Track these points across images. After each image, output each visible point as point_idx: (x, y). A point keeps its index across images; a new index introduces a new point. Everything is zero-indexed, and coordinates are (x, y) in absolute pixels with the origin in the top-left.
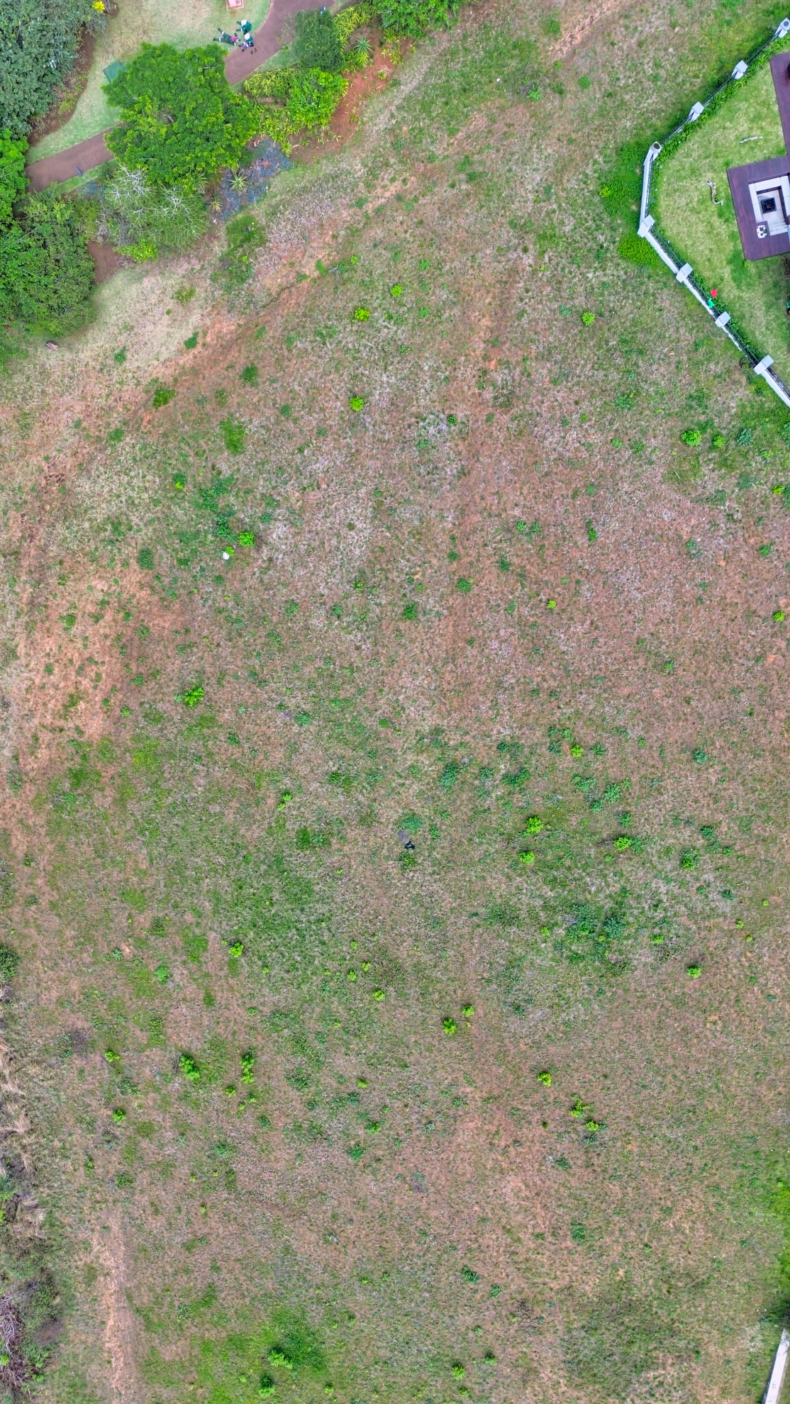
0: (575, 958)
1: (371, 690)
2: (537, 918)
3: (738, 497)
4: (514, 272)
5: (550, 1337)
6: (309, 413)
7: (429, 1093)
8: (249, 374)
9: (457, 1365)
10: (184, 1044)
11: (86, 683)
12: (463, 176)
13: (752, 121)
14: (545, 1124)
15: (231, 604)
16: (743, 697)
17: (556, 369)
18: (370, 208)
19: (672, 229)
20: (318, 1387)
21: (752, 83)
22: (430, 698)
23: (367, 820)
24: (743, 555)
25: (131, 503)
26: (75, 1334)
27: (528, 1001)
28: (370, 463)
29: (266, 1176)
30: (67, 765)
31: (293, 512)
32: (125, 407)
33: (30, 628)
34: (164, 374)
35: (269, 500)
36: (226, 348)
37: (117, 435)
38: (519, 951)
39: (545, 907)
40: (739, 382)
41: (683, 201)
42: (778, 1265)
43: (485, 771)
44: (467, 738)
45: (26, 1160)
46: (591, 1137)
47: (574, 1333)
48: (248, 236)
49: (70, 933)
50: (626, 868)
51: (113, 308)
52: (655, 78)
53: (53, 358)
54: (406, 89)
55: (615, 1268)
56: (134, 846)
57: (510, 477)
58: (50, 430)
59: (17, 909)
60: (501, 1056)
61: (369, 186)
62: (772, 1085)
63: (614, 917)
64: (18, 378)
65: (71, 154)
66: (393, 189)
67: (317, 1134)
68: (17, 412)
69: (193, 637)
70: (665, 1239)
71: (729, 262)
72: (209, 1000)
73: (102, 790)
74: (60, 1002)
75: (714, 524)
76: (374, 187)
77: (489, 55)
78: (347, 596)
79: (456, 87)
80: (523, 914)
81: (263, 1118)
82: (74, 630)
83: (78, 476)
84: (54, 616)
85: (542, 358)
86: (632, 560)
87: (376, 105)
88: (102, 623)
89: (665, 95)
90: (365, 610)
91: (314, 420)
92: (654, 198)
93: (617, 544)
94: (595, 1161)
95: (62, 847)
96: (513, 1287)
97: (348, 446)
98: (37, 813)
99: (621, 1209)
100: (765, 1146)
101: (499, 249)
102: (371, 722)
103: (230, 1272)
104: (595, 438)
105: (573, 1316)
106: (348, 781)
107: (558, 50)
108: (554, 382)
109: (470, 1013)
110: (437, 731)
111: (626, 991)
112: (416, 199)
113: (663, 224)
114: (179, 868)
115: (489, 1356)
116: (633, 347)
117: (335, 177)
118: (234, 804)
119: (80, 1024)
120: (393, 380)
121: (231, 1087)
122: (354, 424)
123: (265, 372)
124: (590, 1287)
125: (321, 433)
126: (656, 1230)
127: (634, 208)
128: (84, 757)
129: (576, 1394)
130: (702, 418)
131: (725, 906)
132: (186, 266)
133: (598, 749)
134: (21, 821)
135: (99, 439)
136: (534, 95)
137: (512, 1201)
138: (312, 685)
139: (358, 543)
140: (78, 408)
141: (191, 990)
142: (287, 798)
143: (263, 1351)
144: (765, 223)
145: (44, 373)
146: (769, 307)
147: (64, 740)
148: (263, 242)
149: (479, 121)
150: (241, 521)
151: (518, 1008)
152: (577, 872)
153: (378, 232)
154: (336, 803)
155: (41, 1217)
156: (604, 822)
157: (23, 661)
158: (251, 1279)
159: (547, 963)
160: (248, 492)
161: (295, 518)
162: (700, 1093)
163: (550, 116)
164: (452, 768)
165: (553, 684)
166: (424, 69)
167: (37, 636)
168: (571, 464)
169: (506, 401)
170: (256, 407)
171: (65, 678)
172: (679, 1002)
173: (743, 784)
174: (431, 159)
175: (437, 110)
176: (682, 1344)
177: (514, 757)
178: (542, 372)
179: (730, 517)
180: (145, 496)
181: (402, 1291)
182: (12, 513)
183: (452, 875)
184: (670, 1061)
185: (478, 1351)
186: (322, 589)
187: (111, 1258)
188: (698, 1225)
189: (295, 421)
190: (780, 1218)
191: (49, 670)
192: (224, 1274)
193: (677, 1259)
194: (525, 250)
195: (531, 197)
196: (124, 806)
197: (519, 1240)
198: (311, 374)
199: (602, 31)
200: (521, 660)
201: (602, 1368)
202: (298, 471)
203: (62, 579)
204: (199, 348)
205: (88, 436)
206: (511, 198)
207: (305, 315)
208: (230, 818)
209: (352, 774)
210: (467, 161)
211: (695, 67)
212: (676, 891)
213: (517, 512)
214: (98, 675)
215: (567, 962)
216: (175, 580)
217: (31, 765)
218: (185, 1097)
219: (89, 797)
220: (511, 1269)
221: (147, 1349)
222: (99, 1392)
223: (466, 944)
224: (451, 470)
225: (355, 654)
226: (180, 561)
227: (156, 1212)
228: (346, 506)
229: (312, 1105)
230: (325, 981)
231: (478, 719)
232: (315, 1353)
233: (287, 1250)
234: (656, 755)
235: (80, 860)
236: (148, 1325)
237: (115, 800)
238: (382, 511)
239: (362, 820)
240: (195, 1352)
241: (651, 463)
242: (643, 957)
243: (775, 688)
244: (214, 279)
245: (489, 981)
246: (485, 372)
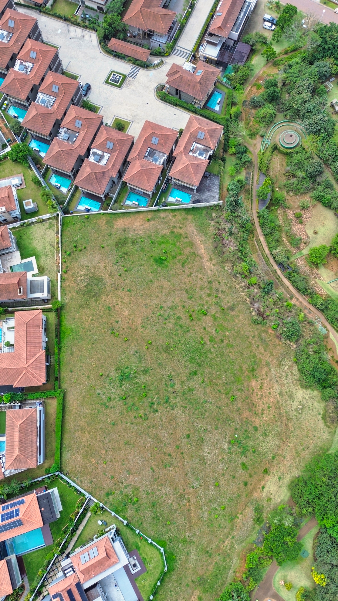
0: (127, 368)
1: (191, 413)
2: (138, 374)
3: (122, 488)
5: (109, 284)
7: (150, 326)
8: (246, 484)
9: (126, 271)
10: (207, 317)
12: (210, 552)
13: (145, 586)
14: (123, 329)
15: (231, 424)
16: (107, 441)
17: (172, 508)
18: (230, 537)
19: (156, 552)
20: (154, 255)
21: (147, 596)
22: (177, 417)
23: (182, 383)
24: (117, 475)
25: (264, 442)
26: (210, 245)
27: (134, 355)
28: (209, 470)
29: (179, 295)
30: (257, 372)
31: (224, 452)
32: (274, 466)
33: (278, 402)
34: (267, 478)
35: (231, 453)
36: (254, 489)
37: (273, 458)
38: (140, 365)
39: (137, 377)
40: (129, 517)
41: (155, 559)
42: (66, 317)
43: (159, 404)
44: (165, 410)
45: (234, 279)
46: (112, 330)
47: (104, 287)
48: (258, 520)
49: (242, 333)
50: (122, 392)
51: (286, 491)
52: (171, 591)
53: (296, 473)
54: (231, 571)
55: (99, 304)
56: (234, 358)
57: (175, 477)
58: (291, 454)
59: (256, 334)
60: (137, 340)
61: (232, 543)
62: (78, 355)
63: (121, 380)
64: (303, 465)
65: (310, 528)
66: (226, 544)
67: (171, 308)
68: (300, 456)
69: (238, 413)
70: (91, 314)
71: (140, 547)
72: (205, 329)
73: (246, 369)
74: (239, 316)
76: (231, 543)
77: (213, 587)
78: (204, 435)
79: (219, 576)
80: (141, 374)
81: (184, 307)
82: (267, 405)
83: (279, 444)
84: (273, 407)
85: (177, 509)
86: (141, 466)
87: (237, 565)
88: (261, 409)
89: (167, 587)
90: (199, 433)
91: (227, 477)
92: (163, 559)
93: (146, 468)
94: (110, 325)
95: (251, 352)
96: (119, 292)
97: (216, 473)
98: (260, 358)
99: (102, 317)
100: (76, 341)
101: (195, 535)
102: (189, 406)
103: (180, 272)
104: (158, 493)
105: (105, 290)
106: (190, 390)
107: (197, 593)
108: (172, 504)
109: (146, 347)
110: (173, 409)
111: (114, 365)
112: (219, 542)
113: (158, 552)
114: (222, 356)
115: (120, 275)
116: (156, 519)
117: (241, 542)
118: (214, 376)
119: (232, 313)
120: (210, 493)
121: (193, 311)
123: (242, 486)
124: (103, 297)
125: (223, 474)
126: (93, 315)
129: (100, 274)
130: (135, 506)
131: (98, 391)
132: (271, 508)
133: (136, 418)
134: (263, 355)
135: (278, 455)
136: (199, 579)
137: (125, 309)
138: (206, 411)
139: (206, 449)
140: (286, 462)
141: (210, 330)
142: (202, 381)
143: (168, 258)
144: (134, 560)
145: (297, 468)
146: (128, 539)
147: (260, 377)
148: (254, 520)
149: (210, 568)
150: (236, 446)
151: (136, 352)
152: (132, 387)
153: (226, 531)
154: (191, 384)
155: (226, 268)
156: (129, 400)
157: (277, 393)
158: (175, 272)
159: (133, 365)
160: (237, 453)
161: (223, 451)
162: (92, 348)
163: (193, 574)
164: (167, 402)
165: (150, 430)
166: (228, 578)
167: (276, 401)
168: (162, 485)
169: (182, 496)
170: (241, 476)
171: (265, 393)
172: (102, 366)
173: (102, 421)
174: (219, 555)
175: (222, 568)
176: (81, 292)
177: (154, 409)
178: (175, 506)
179: (122, 483)
180: (261, 445)
181: (142, 282)
182: (293, 430)
183: (159, 377)
184: (101, 353)
185: (123, 275)
186: (211, 435)
187: (208, 265)
188: (84, 319)
189: (231, 475)
190: (68, 327)
191: (270, 393)
192: (182, 271)
193: (87, 310)
194: (189, 536)
195: (191, 551)
196: (240, 366)
197: (121, 302)
198: (230, 489)
200: (159, 433)
201: (95, 282)
202: (226, 463)
203: (274, 417)
204: (261, 487)
205: (281, 455)
206: (196, 549)
207: (237, 503)
208: (214, 372)
209: (189, 392)
210: (210, 556)
211: (162, 597)
212: (110, 391)
213: (171, 469)
214: (257, 396)
215: (129, 366)
216: (247, 426)
217: (266, 369)
218: (203, 305)
219: (249, 366)
220: (121, 295)
221: (193, 248)
222: (201, 234)
223: (152, 362)
224: (189, 475)
225: (198, 422)
226: (247, 431)
227: (201, 278)
228: (212, 458)
229: (174, 314)
230: (180, 342)
232: (157, 262)
233: (170, 281)
234: (123, 421)
235: (246, 350)
236: (194, 253)
237: (242, 367)
238: (202, 459)
239: (183, 382)
240: (182, 252)
241: (144, 491)
242: (113, 374)
243: (101, 445)
244: (263, 506)
245: (144, 356)
246: (189, 502)
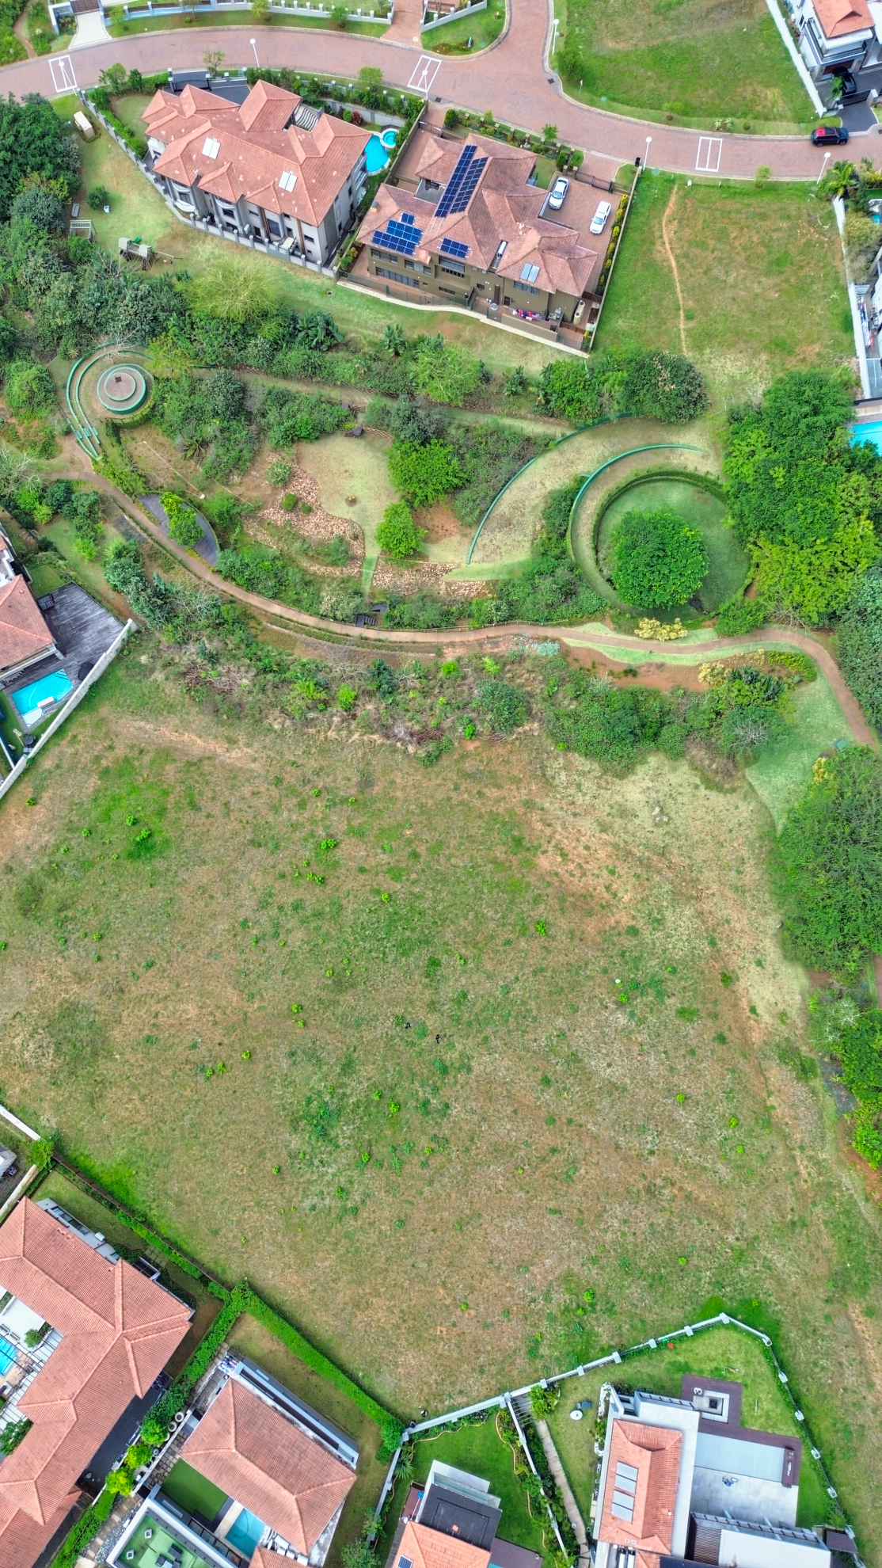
0: (309, 1101)
1: (506, 1037)
2: (340, 1087)
3: (544, 1310)
4: (727, 1227)
5: (96, 999)
6: (685, 1067)
7: (262, 982)
8: (722, 1039)
9: (101, 937)
10: (342, 845)
11: (571, 867)
12: (796, 1218)
13: (767, 1412)
14: (220, 1044)
15: (588, 973)
16: (425, 1265)
17: (659, 1229)
18: (797, 1153)
19: (718, 1336)
20: (119, 850)
21: (790, 1422)
22: (490, 1073)
23: (432, 1006)
24: (508, 1299)
25: (669, 936)
26: (198, 718)
27: (294, 1063)
28: (643, 1092)
29: (250, 865)
30: (527, 838)
32: (728, 954)
33: (616, 846)
34: (741, 986)
35: (642, 1021)
36: (742, 1031)
37: (713, 943)
38: (325, 1068)
39: (344, 1094)
40: (612, 1339)
41: (732, 1348)
42: (87, 1153)
43: (436, 1090)
44: (459, 1087)
45: (312, 731)
46: (203, 1070)
47: (93, 1015)
48: (805, 1071)
49: (430, 802)
50: (350, 1153)
51: (790, 970)
52: (815, 1364)
53: (772, 923)
54: (862, 1204)
55: (122, 1054)
56: (466, 859)
57: (605, 1175)
58: (730, 903)
59: (455, 777)
60: (268, 1034)
61: (811, 1157)
62: (193, 1191)
63: (324, 1134)
64: (767, 897)
66: (804, 1172)
67: (263, 905)
68: (747, 888)
69: (576, 942)
70: (127, 1090)
71: (686, 1363)
72: (362, 870)
73: (506, 853)
74: (393, 782)
75: (533, 1289)
76: (809, 1161)
77: (866, 1266)
78: (569, 1046)
79: (853, 1237)
80: (345, 1080)
81: (283, 876)
82: (605, 871)
83: (696, 910)
84: (618, 863)
85: (669, 1222)
86: (529, 1230)
87: (858, 1182)
88: (604, 890)
89: (803, 1366)
90: (557, 1054)
91: (681, 1066)
92: (742, 1331)
93: (542, 1225)
94: (188, 1067)
95: (481, 817)
96: (133, 988)
97: (658, 1083)
98: (506, 809)
99: (154, 1070)
100: (159, 1172)
101: (744, 1224)
102: (489, 1030)
103: (203, 824)
104: (609, 1237)
105: (103, 1018)
106: (459, 1003)
107: (855, 1311)
108: (652, 1225)
109: (300, 1024)
110: (470, 1070)
111: (280, 1124)
112: (792, 1184)
113: (722, 1330)
114: (444, 881)
115: (99, 959)
116: (656, 1282)
117: (823, 1138)
118: (470, 929)
119: (376, 788)
120: (688, 1126)
121: (308, 864)
122: (670, 1092)
123: (720, 1050)
124: (116, 1034)
125: (672, 1069)
126: (134, 1087)
127: (740, 1317)
128: (528, 849)
129: (58, 1001)
130: (598, 1308)
131: (307, 1204)
132: (800, 1025)
133: (424, 1165)
134: (504, 798)
135: (714, 931)
136: (831, 1283)
137: (182, 1007)
138: (524, 1003)
139: (599, 1066)
140: (737, 925)
141: (372, 862)
142: (462, 962)
143: (152, 826)
144: (702, 1396)
145: (764, 914)
146: (651, 1377)
147: (542, 841)
148: (798, 1079)
149: (827, 1242)
150: (636, 998)
151: (293, 1055)
152: (358, 1122)
153: (780, 1152)
154: (448, 990)
155: (276, 726)
156: (381, 1150)
157: (597, 835)
158: (195, 835)
159: (312, 1083)
160: (652, 1009)
161: (626, 1032)
162: (205, 1145)
163: (815, 1288)
164: (445, 1071)
165: (473, 1153)
166: (870, 1222)
167: (609, 849)
168: (599, 1216)
169: (651, 1190)
170: (700, 1035)
171: (579, 856)
172: (262, 1154)
173: (374, 1245)
174: (814, 1204)
175: (842, 1218)
176: (61, 1076)
177: (438, 1111)
178: (660, 1220)
179: (534, 1301)
180: (670, 946)
181: (155, 921)
182: (688, 861)
183: (382, 1045)
184: (229, 1135)
185: (103, 953)
186: (578, 1032)
187: (236, 756)
188: (127, 1114)
189: (684, 1056)
190: (114, 1165)
191: (587, 848)
192: (204, 820)
193: (112, 1094)
194: (737, 1239)
195: (769, 1256)
196: (491, 862)
197: (159, 1002)
198: (708, 1077)
199: (857, 1344)
200: (494, 1139)
201: (66, 1023)
202: (654, 1046)
203: (638, 876)
204: (749, 1014)
205: (718, 925)
206: (772, 1243)
207: (745, 1087)
208: (463, 923)
209: (462, 1008)
210: (804, 1225)
211: (814, 1393)
212: (326, 1178)
213: (582, 1171)
214: (573, 876)
215: (309, 1094)
216: (614, 944)
217: (535, 817)
218: (312, 834)
219: (504, 844)
220: (144, 991)
221: (176, 757)
222: (161, 719)
223: (340, 1038)
224: (622, 1140)
225: (533, 1037)
226: (624, 952)
227: (253, 793)
228: (623, 1067)
229: (281, 908)
230: (348, 944)
231: (468, 1098)
232: (139, 856)
233: (204, 862)
234: (410, 1198)
235: (470, 824)
236: (190, 764)
237: (496, 858)
238: (612, 1088)
240: (165, 786)
241: (583, 1265)
242: (295, 1142)
243: (423, 1287)
244: (787, 1039)
245: (314, 1043)
246: (672, 1184)
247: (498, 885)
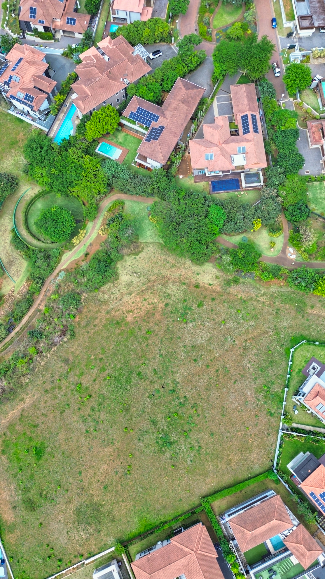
0: (157, 443)
1: (176, 364)
2: (159, 429)
3: (262, 404)
4: (267, 332)
5: (80, 499)
6: (215, 315)
7: (110, 436)
8: (213, 299)
9: (60, 486)
10: (82, 382)
11: (136, 311)
12: (276, 311)
14: (121, 463)
15: (171, 327)
16: (229, 434)
17: (257, 353)
18: (258, 299)
19: (296, 354)
20: (34, 462)
22: (183, 377)
23: (152, 383)
24: (253, 413)
25: (174, 295)
26: (6, 407)
27: (142, 440)
28: (215, 332)
29: (69, 418)
30: (118, 319)
31: (196, 325)
32: (190, 281)
33: (138, 294)
34: (201, 284)
35: (194, 319)
36: (214, 292)
37: (184, 284)
38: (150, 431)
39: (162, 429)
40: (281, 388)
41: (302, 353)
42: (129, 532)
43: (178, 398)
44: (181, 389)
45: (37, 369)
46: (126, 474)
47: (84, 504)
48: (236, 281)
50: (181, 438)
51: (205, 267)
52: (318, 332)
53: (188, 263)
54: (282, 290)
55: (104, 500)
56: (113, 343)
57: (233, 360)
58: (176, 271)
59: (84, 331)
60: (128, 444)
61: (261, 296)
62: (163, 500)
63: (171, 444)
64: (180, 259)
65: (225, 241)
66: (264, 300)
67: (85, 421)
68: (174, 263)
69: (159, 324)
70: (117, 505)
71: (299, 369)
72: (95, 380)
73: (119, 329)
74: (72, 352)
75: (254, 403)
77: (299, 300)
78: (189, 347)
79: (289, 298)
80: (158, 426)
81: (80, 409)
82: (144, 302)
83: (172, 282)
84: (144, 297)
85: (257, 349)
86: (236, 394)
87: (275, 287)
88: (149, 306)
89: (317, 335)
90: (189, 352)
91: (215, 317)
92: (298, 347)
93: (237, 388)
94: (122, 478)
95: (102, 330)
96: (85, 484)
97: (215, 326)
98: (105, 321)
99: (116, 492)
100: (150, 509)
101: (269, 327)
102: (170, 369)
104: (251, 370)
105: (88, 501)
106: (156, 373)
107: (310, 311)
108: (255, 355)
109: (132, 431)
110: (178, 383)
111: (159, 457)
112: (266, 306)
114: (115, 355)
115: (67, 491)
116: (272, 364)
117: (258, 289)
118: (135, 356)
119: (71, 359)
120: (232, 326)
121: (81, 397)
122: (220, 324)
123: (216, 302)
124: (96, 499)
125: (213, 320)
126: (118, 502)
127: (294, 345)
128: (122, 321)
129: (72, 515)
130: (270, 386)
131: (189, 462)
132: (223, 274)
133: (199, 415)
134: (101, 319)
135: (181, 281)
136: (299, 313)
137: (101, 469)
138: (168, 352)
139: (200, 341)
140: (183, 273)
141: (94, 375)
142: (144, 365)
143: (33, 445)
144: (310, 370)
145: (185, 263)
146: (297, 382)
147: (122, 315)
148: (237, 285)
149: (287, 306)
150: (187, 317)
151: (140, 440)
152: (173, 430)
153: (255, 304)
154: (150, 375)
155: (27, 381)
156: (186, 427)
157: (131, 297)
158: (46, 431)
159: (152, 438)
160: (193, 314)
161: (195, 326)
162: (151, 487)
163: (298, 318)
164: (174, 391)
165: (204, 397)
166: (288, 290)
167: (138, 296)
168: (244, 369)
169: (245, 349)
170: (208, 305)
171: (134, 307)
172: (165, 469)
173: (214, 447)
174: (275, 303)
175: (283, 298)
176: (98, 527)
177: (185, 401)
178: (255, 351)
179: (257, 405)
180: (178, 297)
181: (67, 463)
182: (156, 275)
183: (154, 407)
184: (152, 477)
185: (66, 488)
186: (187, 341)
187: (28, 401)
188: (125, 510)
189: (212, 313)
190: (139, 524)
191: (133, 303)
192: (43, 426)
193: (115, 512)
194: (272, 332)
195: (282, 325)
196: (119, 336)
197: (95, 477)
198: (222, 310)
199: (319, 316)
200: (203, 388)
201: (81, 516)
202: (204, 320)
203: (151, 293)
204: (210, 287)
205: (180, 279)
206: (279, 322)
207: (231, 301)
208: (132, 357)
209: (158, 373)
210: (279, 310)
212: (185, 451)
213: (228, 366)
214: (139, 312)
215: (155, 442)
216: (167, 313)
217: (113, 313)
218: (72, 390)
219: (116, 328)
220: (88, 480)
221: (15, 423)
223: (144, 420)
224: (226, 348)
225: (180, 356)
226: (171, 312)
227: (45, 403)
228: (204, 334)
229: (90, 416)
230: (115, 399)
231: (186, 389)
232: (41, 456)
233: (57, 434)
234: (206, 427)
235: (102, 335)
236: (20, 419)
237: (118, 333)
238: (209, 341)
240: (22, 433)
241: (255, 383)
242: (168, 455)
243: (235, 439)
244: (224, 280)
245: (140, 430)
246: (247, 341)
247: (127, 338)
